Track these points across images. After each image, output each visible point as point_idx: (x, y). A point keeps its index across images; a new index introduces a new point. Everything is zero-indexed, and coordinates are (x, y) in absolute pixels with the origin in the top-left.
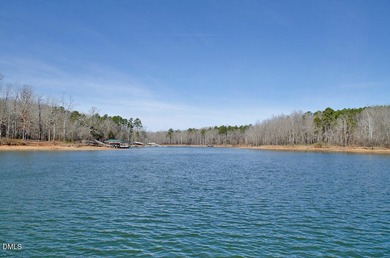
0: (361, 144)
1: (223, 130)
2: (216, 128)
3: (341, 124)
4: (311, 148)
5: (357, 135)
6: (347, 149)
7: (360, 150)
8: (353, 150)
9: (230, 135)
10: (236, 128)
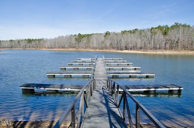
0: (92, 48)
1: (30, 41)
2: (25, 40)
3: (84, 40)
4: (74, 49)
5: (91, 45)
6: (87, 50)
7: (92, 50)
8: (89, 50)
9: (33, 43)
10: (36, 40)
